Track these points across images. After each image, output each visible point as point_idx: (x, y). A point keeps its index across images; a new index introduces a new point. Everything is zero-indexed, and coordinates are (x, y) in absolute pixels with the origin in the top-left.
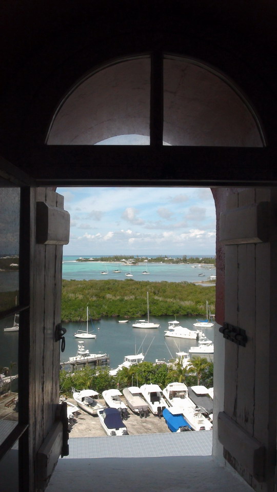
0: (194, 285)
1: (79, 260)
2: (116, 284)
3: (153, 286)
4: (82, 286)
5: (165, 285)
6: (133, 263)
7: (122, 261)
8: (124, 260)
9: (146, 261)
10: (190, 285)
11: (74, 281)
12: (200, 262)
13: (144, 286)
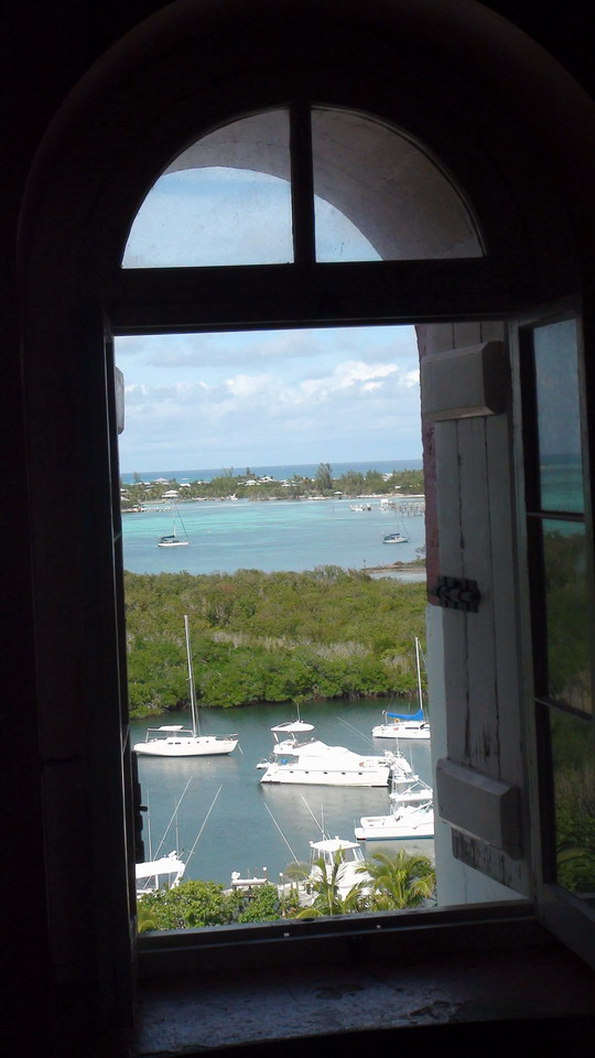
0: (367, 579)
3: (205, 594)
13: (168, 592)
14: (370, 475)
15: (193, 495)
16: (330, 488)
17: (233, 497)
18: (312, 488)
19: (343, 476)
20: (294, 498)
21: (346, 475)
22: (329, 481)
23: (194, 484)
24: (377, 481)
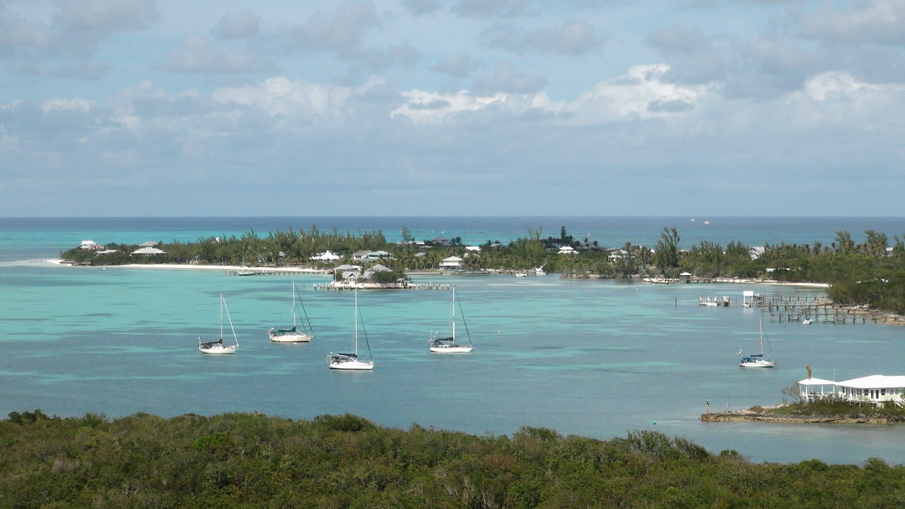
0: (701, 454)
1: (77, 255)
2: (267, 450)
3: (470, 470)
4: (71, 466)
5: (539, 459)
6: (379, 277)
7: (320, 265)
8: (328, 256)
9: (454, 261)
10: (676, 456)
11: (32, 417)
12: (751, 270)
13: (419, 463)
14: (731, 249)
15: (484, 265)
16: (675, 265)
17: (539, 271)
18: (651, 264)
19: (694, 248)
20: (625, 277)
21: (699, 246)
22: (674, 255)
23: (486, 248)
24: (741, 258)
